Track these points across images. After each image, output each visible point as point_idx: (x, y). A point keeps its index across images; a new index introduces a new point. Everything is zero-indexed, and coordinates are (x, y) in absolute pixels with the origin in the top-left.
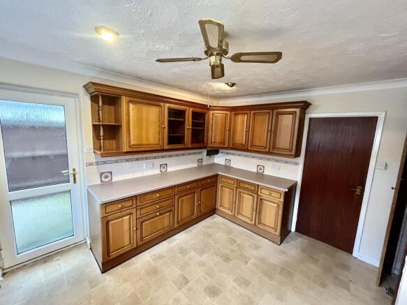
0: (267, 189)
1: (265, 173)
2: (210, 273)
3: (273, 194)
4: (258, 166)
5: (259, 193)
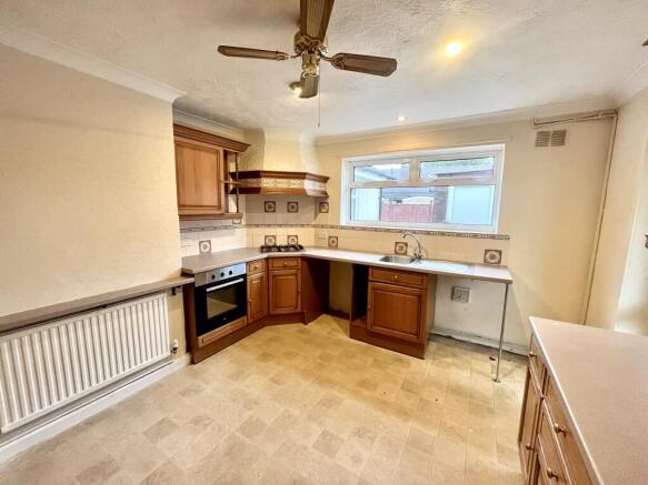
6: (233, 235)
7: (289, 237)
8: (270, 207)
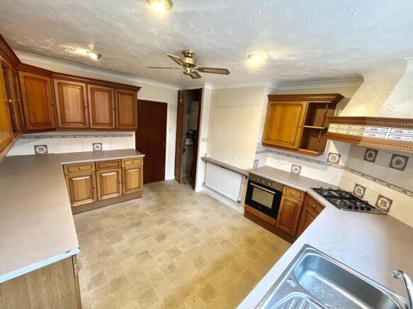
0: (129, 160)
1: (103, 149)
2: (146, 237)
3: (135, 162)
4: (94, 144)
5: (123, 166)
6: (325, 170)
7: (380, 196)
8: (371, 155)
